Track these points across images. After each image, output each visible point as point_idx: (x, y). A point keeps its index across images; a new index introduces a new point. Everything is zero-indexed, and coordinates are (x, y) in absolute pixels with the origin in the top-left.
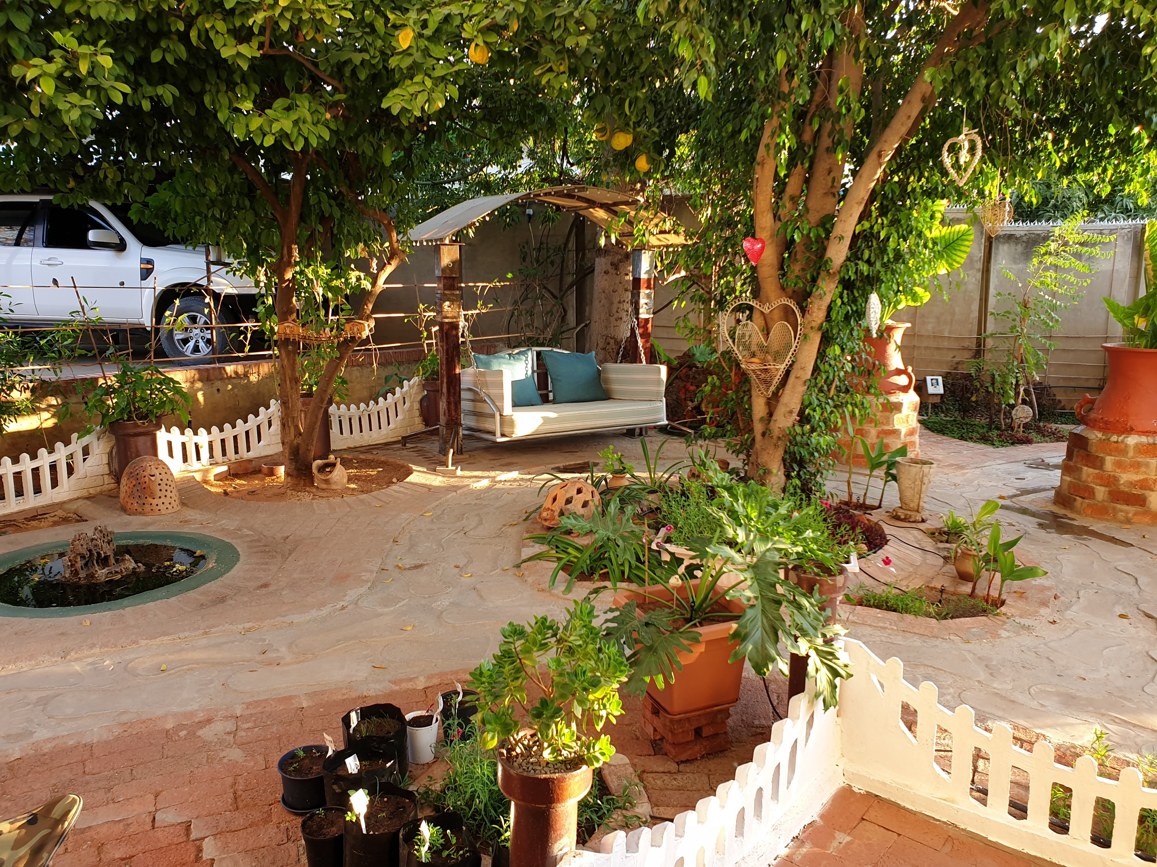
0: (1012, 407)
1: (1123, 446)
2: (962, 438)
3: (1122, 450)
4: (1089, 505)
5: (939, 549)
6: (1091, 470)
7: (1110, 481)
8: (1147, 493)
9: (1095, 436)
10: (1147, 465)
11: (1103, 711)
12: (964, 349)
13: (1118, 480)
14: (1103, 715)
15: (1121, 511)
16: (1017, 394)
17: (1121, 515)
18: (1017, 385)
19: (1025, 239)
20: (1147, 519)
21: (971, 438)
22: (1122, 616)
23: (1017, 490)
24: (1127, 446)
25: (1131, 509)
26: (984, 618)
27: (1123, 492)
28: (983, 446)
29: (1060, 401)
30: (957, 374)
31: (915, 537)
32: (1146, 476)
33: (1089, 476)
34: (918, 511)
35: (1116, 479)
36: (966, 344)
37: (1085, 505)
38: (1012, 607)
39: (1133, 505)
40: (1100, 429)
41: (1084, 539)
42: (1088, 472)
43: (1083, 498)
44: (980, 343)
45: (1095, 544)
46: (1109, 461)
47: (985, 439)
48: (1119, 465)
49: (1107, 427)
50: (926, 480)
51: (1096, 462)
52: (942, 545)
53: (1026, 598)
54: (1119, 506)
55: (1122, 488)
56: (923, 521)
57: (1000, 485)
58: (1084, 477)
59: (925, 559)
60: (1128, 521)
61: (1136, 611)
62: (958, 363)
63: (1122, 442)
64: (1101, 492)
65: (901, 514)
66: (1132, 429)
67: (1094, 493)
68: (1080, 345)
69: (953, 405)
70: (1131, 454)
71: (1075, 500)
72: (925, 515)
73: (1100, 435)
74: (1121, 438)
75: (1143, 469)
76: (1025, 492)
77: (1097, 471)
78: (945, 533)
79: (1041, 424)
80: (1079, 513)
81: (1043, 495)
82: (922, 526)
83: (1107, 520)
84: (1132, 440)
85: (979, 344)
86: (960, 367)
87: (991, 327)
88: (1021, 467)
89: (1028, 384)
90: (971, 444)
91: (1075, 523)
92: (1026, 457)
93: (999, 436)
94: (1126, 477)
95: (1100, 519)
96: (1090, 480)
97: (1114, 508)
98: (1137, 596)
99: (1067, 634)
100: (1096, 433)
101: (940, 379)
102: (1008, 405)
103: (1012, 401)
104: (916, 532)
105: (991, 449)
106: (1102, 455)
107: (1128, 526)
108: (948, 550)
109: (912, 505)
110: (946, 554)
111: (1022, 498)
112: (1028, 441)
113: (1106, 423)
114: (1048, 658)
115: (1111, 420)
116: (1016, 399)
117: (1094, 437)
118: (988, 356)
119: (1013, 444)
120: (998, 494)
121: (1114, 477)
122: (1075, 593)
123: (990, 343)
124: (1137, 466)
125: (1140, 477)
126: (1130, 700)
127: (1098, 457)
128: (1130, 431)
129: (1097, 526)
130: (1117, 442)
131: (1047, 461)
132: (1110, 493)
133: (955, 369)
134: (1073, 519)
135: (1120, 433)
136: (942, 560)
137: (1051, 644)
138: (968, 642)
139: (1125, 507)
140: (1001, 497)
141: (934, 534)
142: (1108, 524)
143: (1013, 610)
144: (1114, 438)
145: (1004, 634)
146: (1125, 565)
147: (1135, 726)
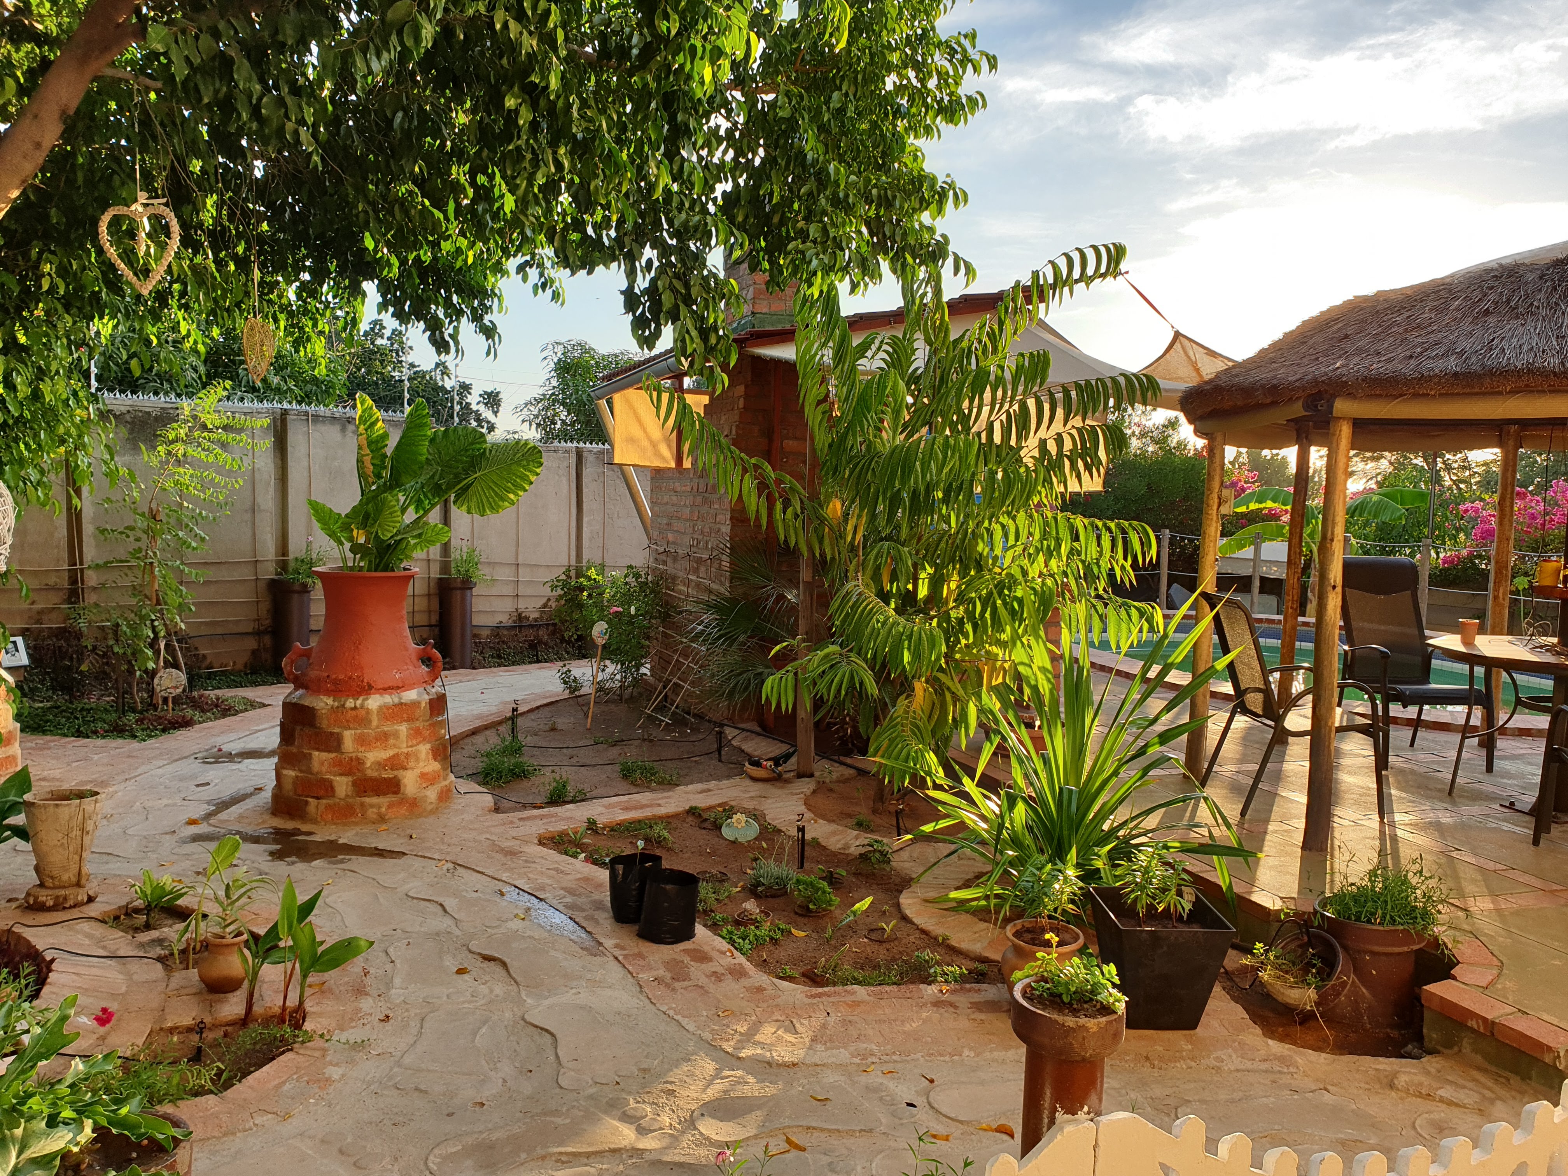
0: (153, 674)
1: (363, 712)
2: (79, 734)
3: (361, 719)
4: (328, 807)
5: (142, 945)
6: (324, 755)
7: (352, 767)
8: (400, 773)
9: (323, 703)
10: (396, 735)
11: (540, 1151)
12: (49, 588)
13: (364, 763)
14: (543, 1158)
15: (372, 806)
16: (157, 653)
17: (371, 813)
18: (156, 638)
19: (128, 418)
20: (403, 811)
21: (95, 732)
22: (461, 971)
23: (208, 803)
24: (368, 712)
25: (383, 801)
26: (289, 1056)
27: (371, 779)
28: (120, 741)
29: (204, 656)
30: (41, 630)
31: (89, 936)
32: (396, 751)
33: (322, 764)
34: (78, 885)
35: (360, 762)
36: (52, 580)
37: (322, 808)
38: (320, 1015)
39: (385, 794)
40: (328, 693)
41: (342, 862)
42: (320, 759)
43: (318, 798)
44: (75, 578)
45: (358, 862)
46: (348, 738)
47: (119, 731)
48: (361, 741)
49: (338, 689)
50: (90, 826)
51: (333, 743)
52: (145, 937)
53: (330, 990)
54: (367, 800)
55: (370, 773)
56: (91, 899)
57: (179, 802)
58: (316, 766)
59: (129, 975)
60: (382, 819)
61: (470, 956)
62: (41, 612)
63: (362, 706)
64: (342, 785)
65: (48, 899)
66: (370, 687)
67: (332, 788)
68: (225, 575)
69: (42, 682)
70: (375, 723)
71: (307, 803)
72: (92, 887)
73: (330, 701)
74: (359, 702)
75: (392, 741)
76: (224, 805)
77: (333, 755)
78: (137, 911)
79: (195, 694)
80: (314, 821)
81: (249, 804)
82: (93, 910)
83: (356, 824)
84: (374, 702)
85: (73, 580)
86: (45, 618)
87: (90, 553)
88: (195, 766)
89: (170, 635)
90: (100, 742)
91: (317, 838)
92: (196, 748)
93: (140, 721)
94: (373, 756)
95: (345, 824)
96: (324, 769)
97: (362, 804)
98: (457, 932)
99: (414, 1031)
100: (325, 698)
101: (19, 640)
102: (146, 671)
103: (151, 665)
104: (85, 926)
105: (135, 745)
106: (336, 730)
107: (384, 827)
108: (160, 942)
109: (65, 877)
110: (159, 951)
111: (223, 816)
112: (187, 723)
113: (336, 682)
114: (417, 1089)
115: (341, 677)
116: (156, 663)
117: (322, 705)
118: (91, 598)
119: (164, 731)
120: (184, 818)
121: (358, 759)
122: (383, 955)
123: (92, 578)
124: (384, 738)
125: (390, 753)
126: (556, 1113)
127: (332, 734)
128: (367, 689)
129: (347, 837)
130: (355, 708)
131: (226, 748)
132: (354, 783)
133: (39, 621)
134: (310, 834)
135: (356, 695)
136: (159, 966)
137: (407, 1060)
138: (287, 1116)
139: (375, 800)
140: (192, 822)
141: (116, 918)
142: (358, 829)
143: (324, 1022)
144: (350, 703)
145: (335, 1073)
146: (416, 887)
147: (588, 1155)
